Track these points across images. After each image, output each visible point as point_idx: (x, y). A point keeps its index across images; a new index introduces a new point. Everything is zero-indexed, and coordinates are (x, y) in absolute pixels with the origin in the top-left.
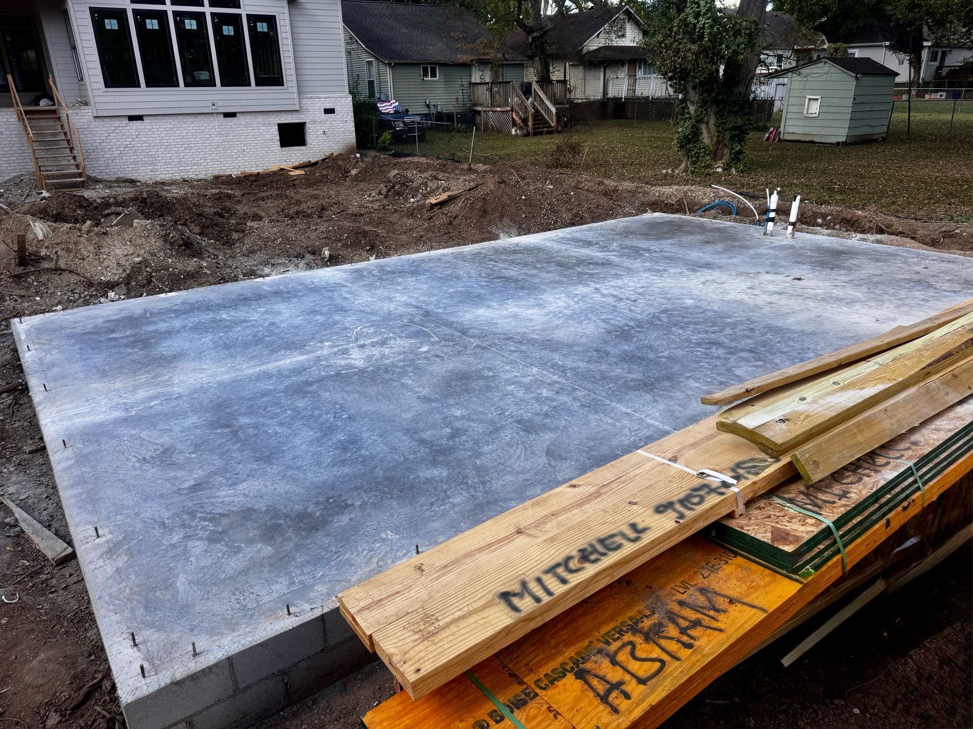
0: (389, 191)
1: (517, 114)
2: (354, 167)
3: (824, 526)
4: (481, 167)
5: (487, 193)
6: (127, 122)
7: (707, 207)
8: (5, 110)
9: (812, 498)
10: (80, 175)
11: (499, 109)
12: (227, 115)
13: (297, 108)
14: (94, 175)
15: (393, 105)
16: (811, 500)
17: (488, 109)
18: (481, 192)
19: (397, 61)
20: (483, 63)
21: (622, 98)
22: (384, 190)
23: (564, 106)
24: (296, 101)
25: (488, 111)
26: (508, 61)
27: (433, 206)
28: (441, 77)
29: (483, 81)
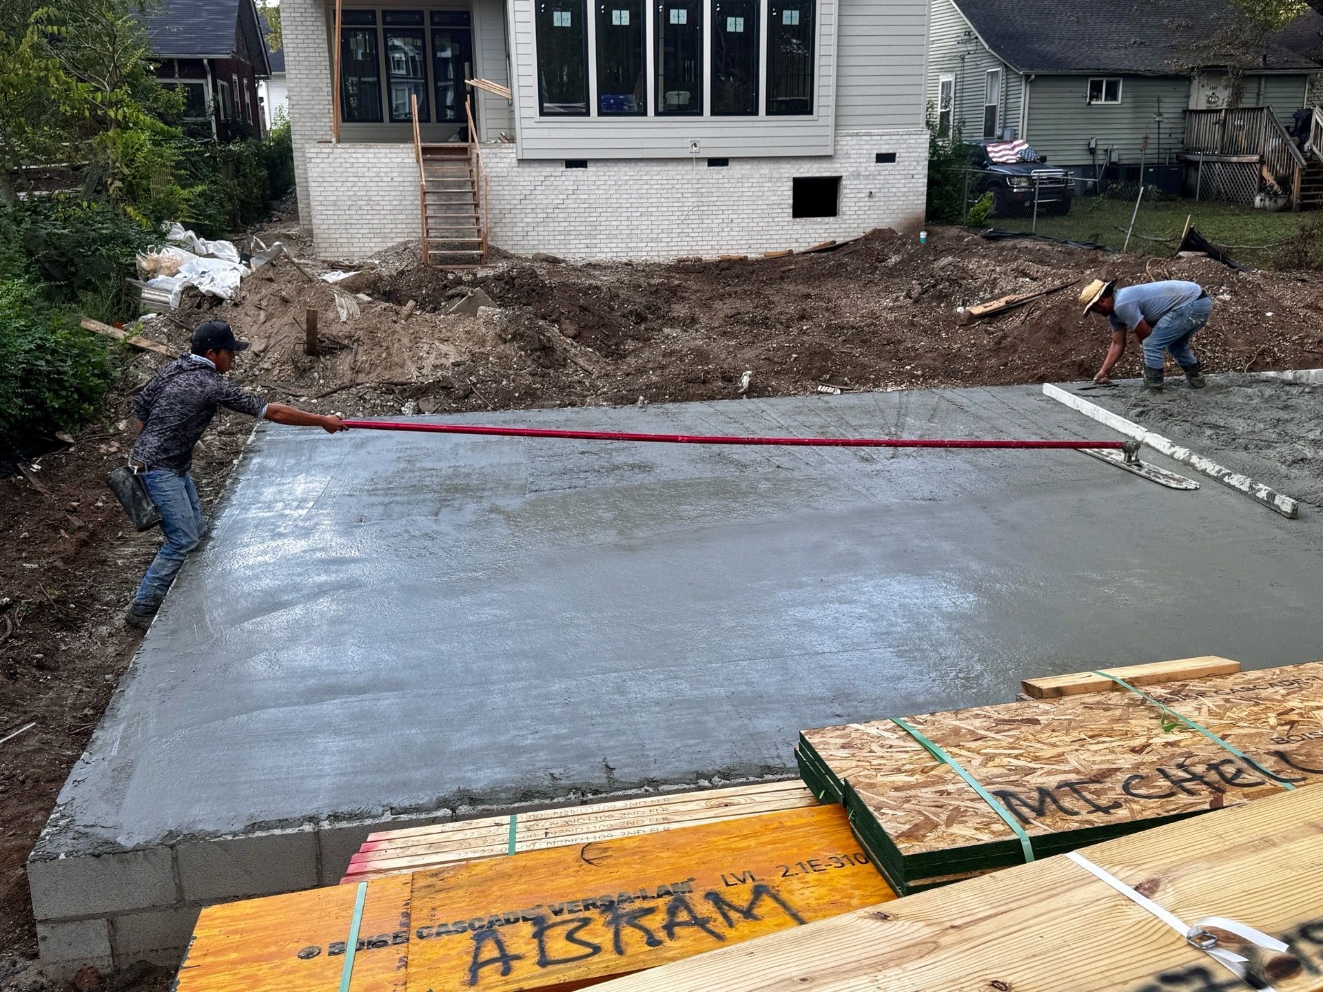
1: (1272, 169)
2: (897, 252)
3: (1011, 837)
6: (564, 169)
8: (402, 146)
9: (1048, 799)
10: (479, 245)
11: (1235, 159)
12: (713, 162)
13: (829, 152)
15: (1017, 150)
16: (1042, 801)
17: (1215, 158)
19: (1040, 72)
20: (1213, 72)
22: (917, 289)
24: (830, 141)
25: (1214, 162)
26: (1272, 69)
27: (972, 318)
28: (1124, 100)
29: (1213, 107)
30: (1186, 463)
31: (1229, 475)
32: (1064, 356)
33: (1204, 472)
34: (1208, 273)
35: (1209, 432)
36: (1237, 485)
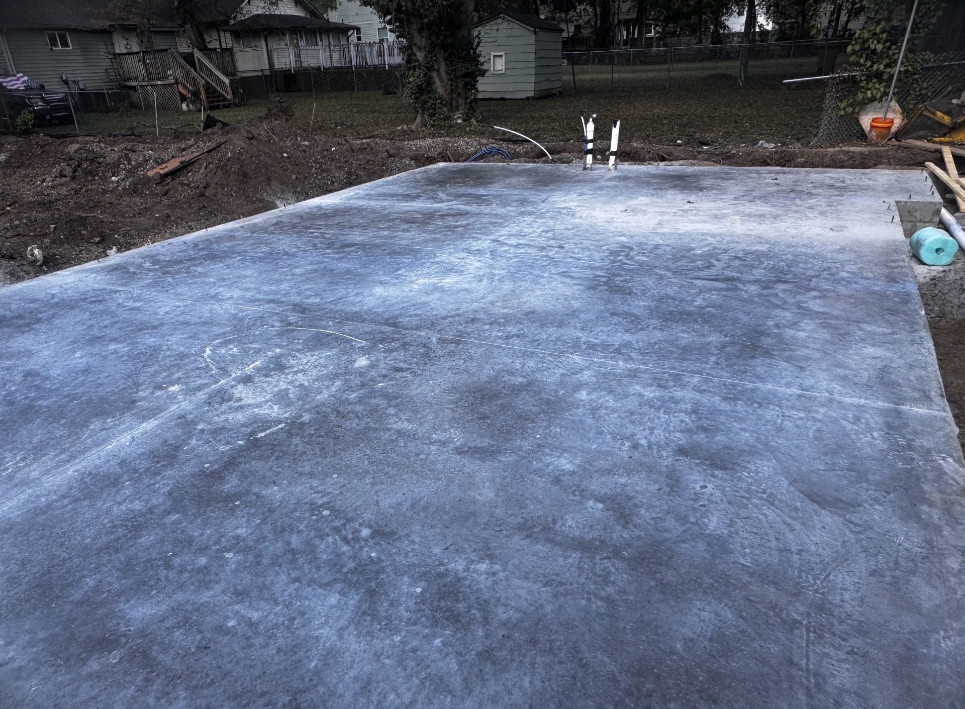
0: (75, 171)
1: (184, 87)
7: (476, 156)
11: (159, 83)
15: (21, 80)
17: (145, 83)
19: (11, 26)
21: (290, 70)
22: (68, 171)
23: (234, 78)
25: (146, 86)
26: (155, 27)
28: (75, 47)
29: (131, 51)
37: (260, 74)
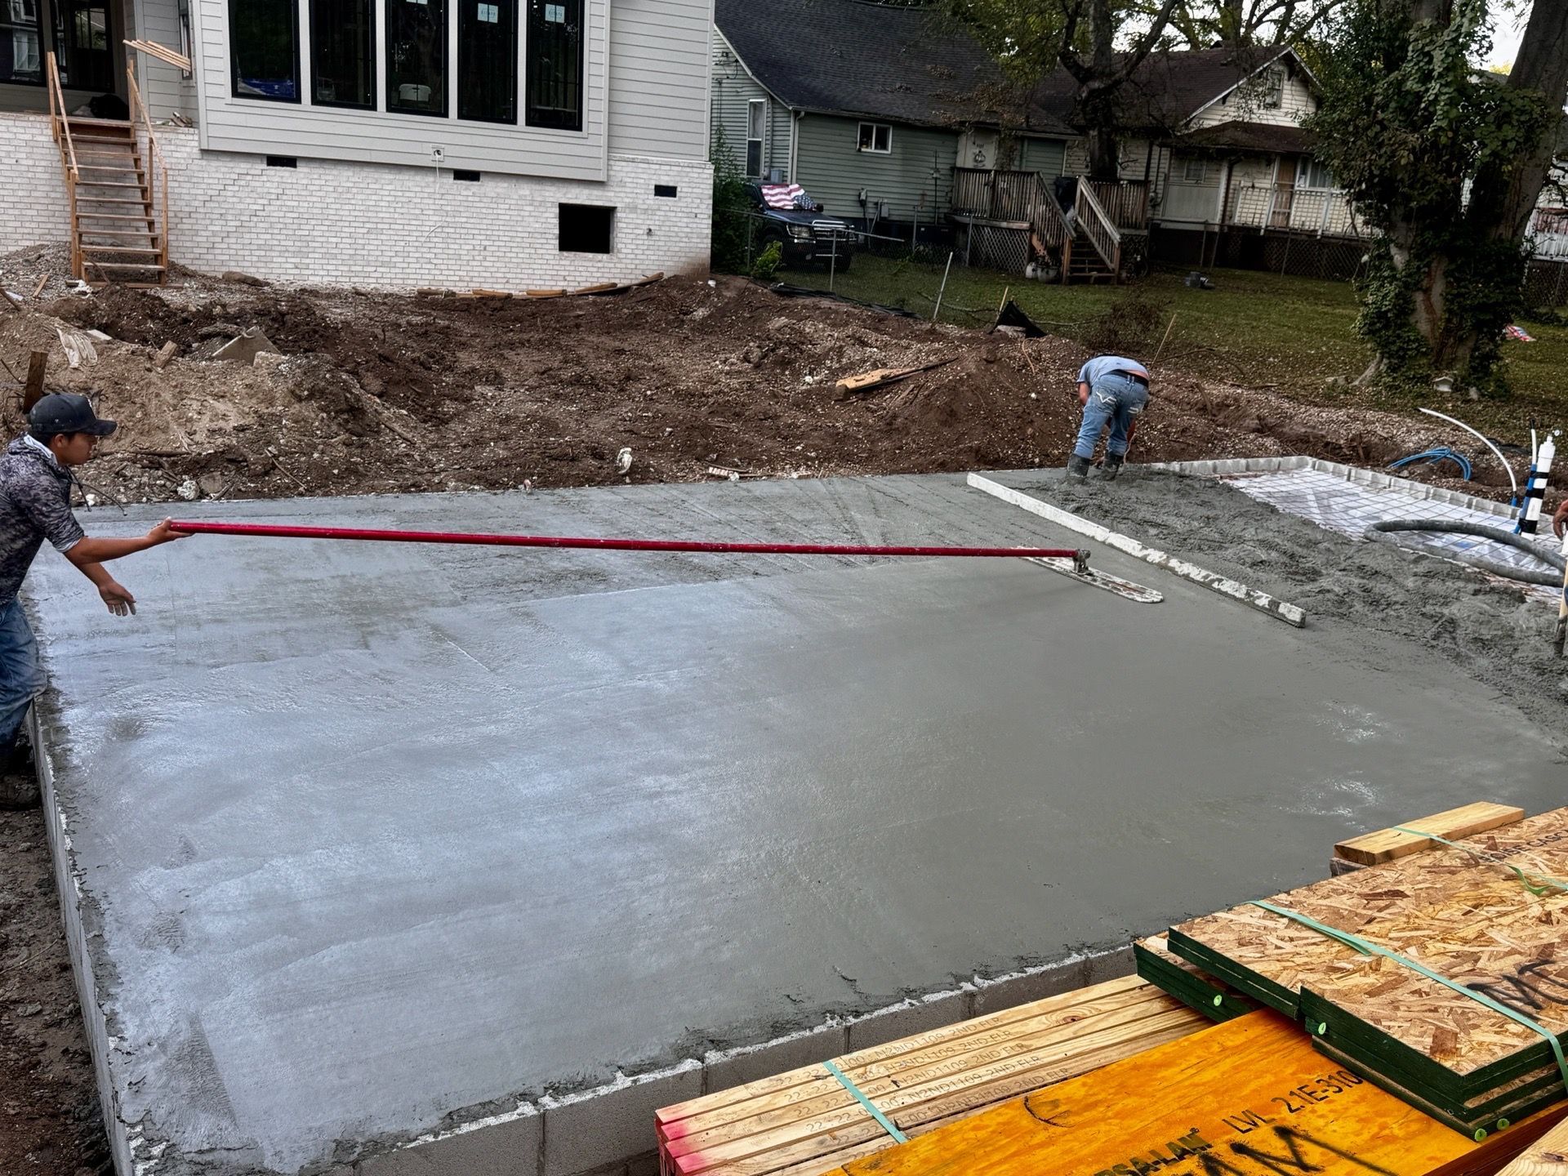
0: (765, 356)
1: (1042, 238)
2: (701, 304)
3: (1539, 1039)
4: (952, 330)
5: (961, 378)
6: (264, 166)
7: (1412, 457)
8: (32, 118)
9: (1527, 989)
10: (157, 259)
11: (1004, 224)
12: (461, 175)
13: (602, 177)
14: (182, 262)
15: (793, 195)
16: (1523, 992)
17: (984, 222)
18: (947, 375)
19: (811, 109)
20: (984, 130)
21: (1258, 229)
22: (755, 355)
23: (1138, 232)
24: (602, 164)
25: (983, 227)
26: (1035, 131)
27: (849, 392)
28: (895, 150)
29: (980, 166)
30: (1163, 567)
31: (1220, 581)
32: (958, 440)
33: (1187, 577)
34: (1070, 355)
35: (1153, 531)
36: (1230, 591)
37: (1200, 228)
